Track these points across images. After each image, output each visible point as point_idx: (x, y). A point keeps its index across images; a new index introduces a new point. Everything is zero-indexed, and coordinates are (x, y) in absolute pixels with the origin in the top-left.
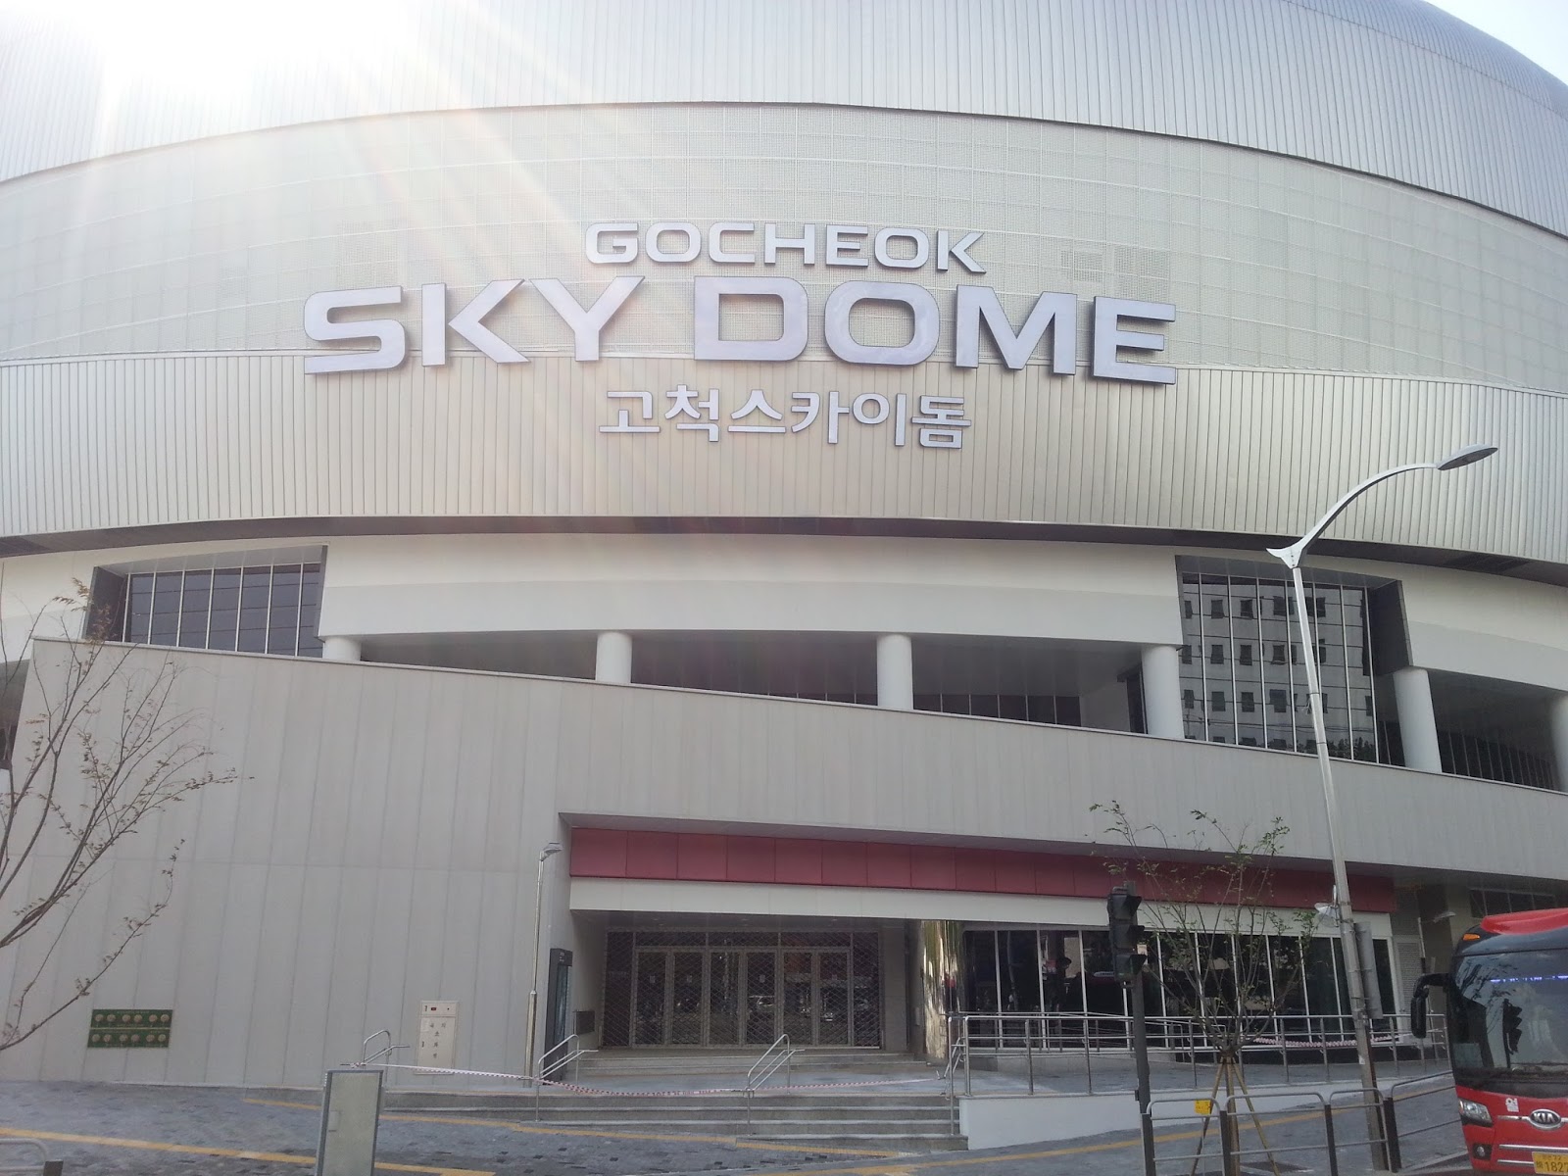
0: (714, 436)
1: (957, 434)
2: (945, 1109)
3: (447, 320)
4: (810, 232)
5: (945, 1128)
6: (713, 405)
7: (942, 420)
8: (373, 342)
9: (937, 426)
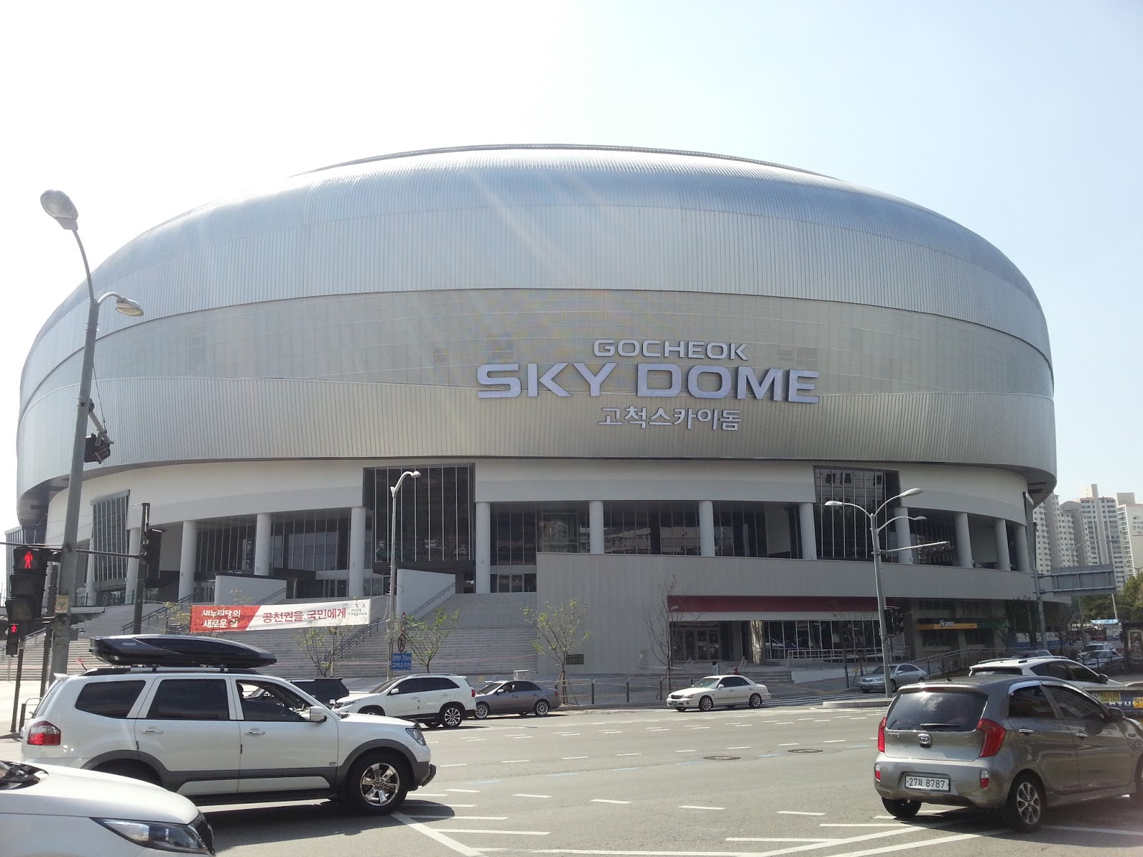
0: (644, 426)
1: (736, 425)
2: (788, 674)
3: (538, 379)
4: (682, 344)
5: (788, 679)
6: (644, 414)
7: (731, 419)
8: (507, 387)
9: (729, 422)
